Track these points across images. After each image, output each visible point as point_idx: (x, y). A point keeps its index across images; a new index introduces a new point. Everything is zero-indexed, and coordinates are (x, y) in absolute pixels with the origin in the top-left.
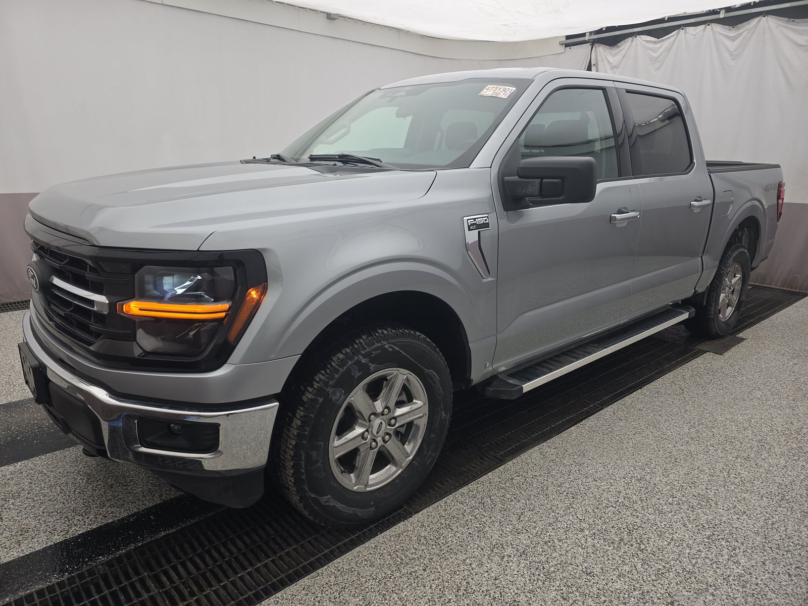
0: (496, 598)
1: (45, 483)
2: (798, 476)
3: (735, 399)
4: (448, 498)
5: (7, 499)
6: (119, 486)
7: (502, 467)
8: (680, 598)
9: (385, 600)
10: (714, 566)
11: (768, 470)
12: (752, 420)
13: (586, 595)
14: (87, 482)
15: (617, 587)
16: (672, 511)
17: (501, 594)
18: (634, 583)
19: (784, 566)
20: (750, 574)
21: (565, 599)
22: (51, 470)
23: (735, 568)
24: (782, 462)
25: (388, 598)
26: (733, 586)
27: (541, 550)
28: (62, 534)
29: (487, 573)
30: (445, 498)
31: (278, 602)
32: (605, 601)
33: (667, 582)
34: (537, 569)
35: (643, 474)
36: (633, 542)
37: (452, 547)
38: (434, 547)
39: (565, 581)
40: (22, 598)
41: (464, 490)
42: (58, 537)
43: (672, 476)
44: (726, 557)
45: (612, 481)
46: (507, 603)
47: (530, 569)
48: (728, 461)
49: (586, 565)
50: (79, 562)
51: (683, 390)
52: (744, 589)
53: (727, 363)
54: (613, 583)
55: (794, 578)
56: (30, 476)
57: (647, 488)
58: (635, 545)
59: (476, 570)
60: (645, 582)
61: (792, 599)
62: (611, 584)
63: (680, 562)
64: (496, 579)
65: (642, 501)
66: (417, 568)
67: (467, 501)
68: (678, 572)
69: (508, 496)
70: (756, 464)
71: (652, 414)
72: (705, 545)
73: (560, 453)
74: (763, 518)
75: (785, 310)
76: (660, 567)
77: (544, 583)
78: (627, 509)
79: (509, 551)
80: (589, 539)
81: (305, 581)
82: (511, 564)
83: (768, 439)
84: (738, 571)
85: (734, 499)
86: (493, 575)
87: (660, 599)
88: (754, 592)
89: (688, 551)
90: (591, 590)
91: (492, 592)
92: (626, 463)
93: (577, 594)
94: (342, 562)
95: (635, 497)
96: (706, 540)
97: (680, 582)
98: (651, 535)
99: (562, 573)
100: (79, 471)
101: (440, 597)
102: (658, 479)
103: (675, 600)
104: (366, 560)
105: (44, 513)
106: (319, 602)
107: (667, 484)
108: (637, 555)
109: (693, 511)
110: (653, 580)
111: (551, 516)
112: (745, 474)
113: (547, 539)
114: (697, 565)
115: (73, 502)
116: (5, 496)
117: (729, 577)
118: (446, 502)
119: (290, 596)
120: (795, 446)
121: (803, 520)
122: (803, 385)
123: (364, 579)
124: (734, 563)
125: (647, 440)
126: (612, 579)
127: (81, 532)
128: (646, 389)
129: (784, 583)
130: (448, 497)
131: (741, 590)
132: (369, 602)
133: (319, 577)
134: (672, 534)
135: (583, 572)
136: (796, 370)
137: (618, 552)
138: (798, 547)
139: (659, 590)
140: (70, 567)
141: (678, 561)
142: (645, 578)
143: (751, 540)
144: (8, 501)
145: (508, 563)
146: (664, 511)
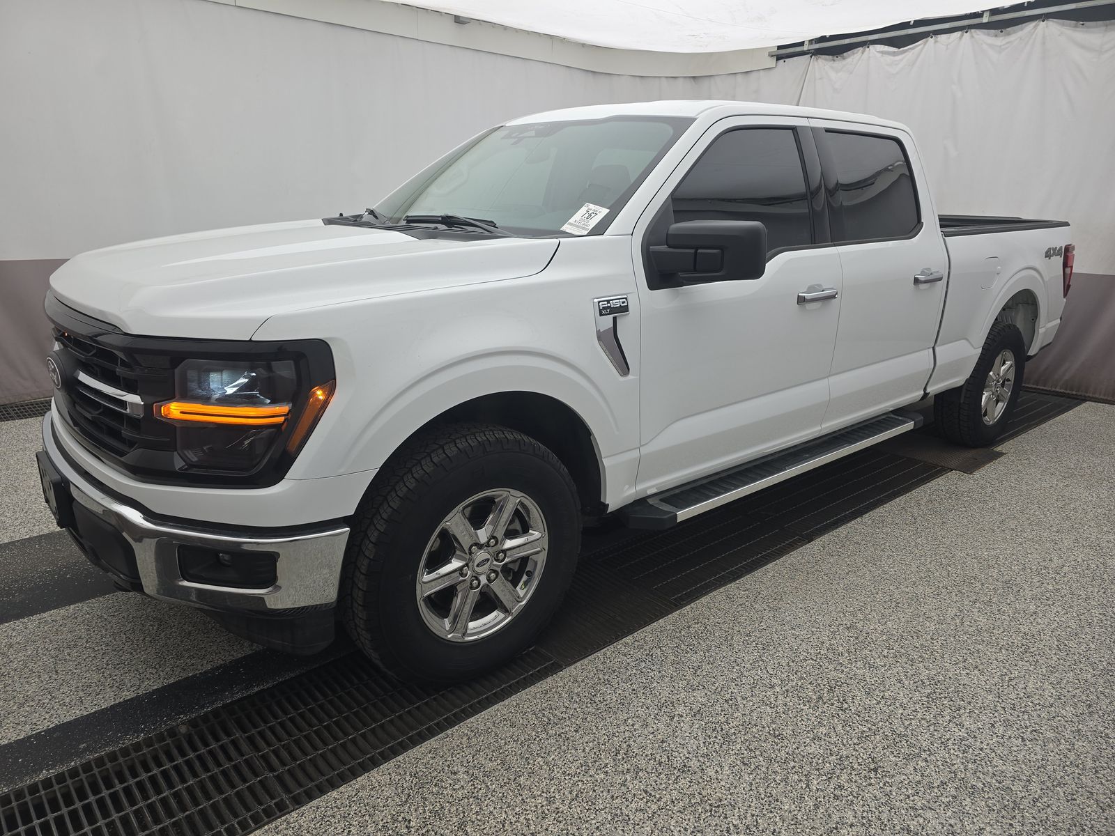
0: (662, 762)
1: (106, 630)
2: (1049, 624)
3: (982, 529)
4: (608, 649)
5: (62, 649)
6: (198, 634)
7: (677, 612)
8: (886, 764)
9: (528, 765)
10: (932, 728)
11: (1013, 617)
12: (1000, 556)
13: (771, 760)
14: (158, 628)
15: (810, 751)
16: (885, 665)
17: (668, 758)
18: (831, 747)
19: (1018, 729)
20: (975, 737)
21: (745, 764)
22: (112, 614)
23: (957, 731)
24: (1032, 607)
25: (532, 762)
26: (952, 751)
27: (720, 709)
28: (132, 689)
29: (652, 735)
30: (604, 650)
31: (399, 766)
32: (794, 767)
33: (871, 746)
34: (713, 730)
35: (854, 620)
36: (835, 701)
37: (611, 705)
38: (589, 705)
39: (747, 744)
40: (90, 762)
41: (629, 639)
42: (128, 693)
43: (890, 624)
44: (948, 718)
45: (813, 629)
46: (675, 768)
47: (706, 730)
48: (963, 606)
49: (774, 726)
50: (157, 722)
51: (915, 519)
52: (965, 755)
53: (977, 484)
54: (805, 746)
55: (1028, 743)
56: (86, 621)
57: (857, 638)
58: (836, 704)
59: (640, 732)
60: (845, 746)
61: (1023, 766)
62: (803, 748)
63: (890, 723)
64: (663, 742)
65: (849, 652)
66: (567, 729)
67: (632, 652)
68: (886, 735)
69: (683, 646)
70: (998, 610)
71: (872, 549)
72: (923, 704)
73: (751, 596)
74: (999, 674)
75: (1063, 416)
76: (865, 729)
77: (721, 747)
78: (830, 663)
79: (681, 709)
80: (780, 697)
81: (432, 743)
82: (682, 724)
83: (1018, 579)
84: (960, 734)
85: (965, 651)
86: (660, 737)
87: (861, 765)
88: (977, 757)
89: (900, 711)
90: (779, 755)
91: (658, 756)
92: (834, 607)
93: (761, 759)
94: (477, 721)
95: (841, 648)
96: (925, 699)
97: (888, 747)
98: (857, 692)
99: (745, 735)
100: (147, 616)
101: (595, 762)
102: (872, 627)
103: (880, 767)
104: (505, 720)
105: (108, 665)
106: (449, 766)
107: (883, 633)
108: (838, 715)
109: (912, 665)
110: (855, 744)
111: (735, 670)
112: (982, 621)
113: (728, 696)
114: (911, 728)
115: (142, 653)
116: (58, 645)
117: (948, 740)
118: (605, 654)
119: (413, 760)
120: (1052, 588)
121: (1049, 677)
122: (1072, 513)
123: (503, 741)
124: (957, 725)
125: (862, 581)
126: (805, 743)
127: (156, 687)
128: (866, 518)
129: (1015, 749)
130: (608, 647)
131: (961, 755)
132: (509, 767)
133: (448, 739)
134: (883, 691)
135: (770, 734)
136: (1067, 494)
137: (814, 712)
138: (1038, 707)
139: (861, 754)
140: (145, 727)
141: (887, 723)
142: (845, 742)
143: (981, 699)
144: (63, 651)
145: (679, 723)
146: (876, 665)
